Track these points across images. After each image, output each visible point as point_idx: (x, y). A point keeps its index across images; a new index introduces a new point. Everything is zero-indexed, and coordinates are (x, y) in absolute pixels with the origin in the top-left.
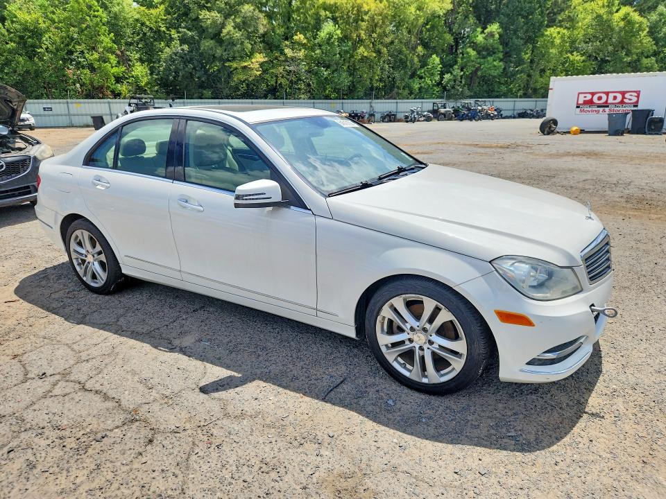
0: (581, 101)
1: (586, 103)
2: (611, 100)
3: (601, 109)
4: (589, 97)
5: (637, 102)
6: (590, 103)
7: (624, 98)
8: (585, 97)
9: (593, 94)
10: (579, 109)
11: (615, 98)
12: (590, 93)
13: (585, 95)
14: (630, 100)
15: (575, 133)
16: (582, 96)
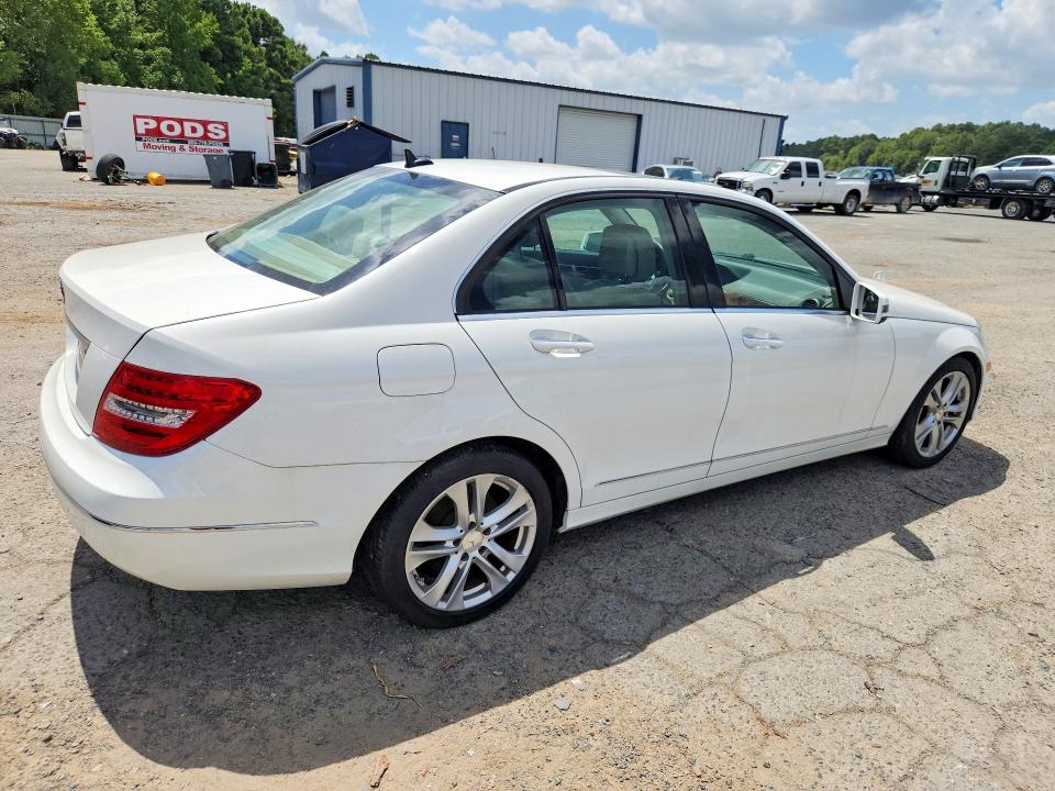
0: (141, 130)
1: (149, 132)
2: (188, 133)
3: (177, 146)
4: (153, 124)
5: (227, 138)
6: (156, 133)
7: (206, 131)
8: (146, 123)
9: (159, 120)
10: (140, 144)
11: (194, 130)
12: (153, 118)
13: (147, 120)
14: (216, 134)
15: (158, 183)
16: (140, 122)
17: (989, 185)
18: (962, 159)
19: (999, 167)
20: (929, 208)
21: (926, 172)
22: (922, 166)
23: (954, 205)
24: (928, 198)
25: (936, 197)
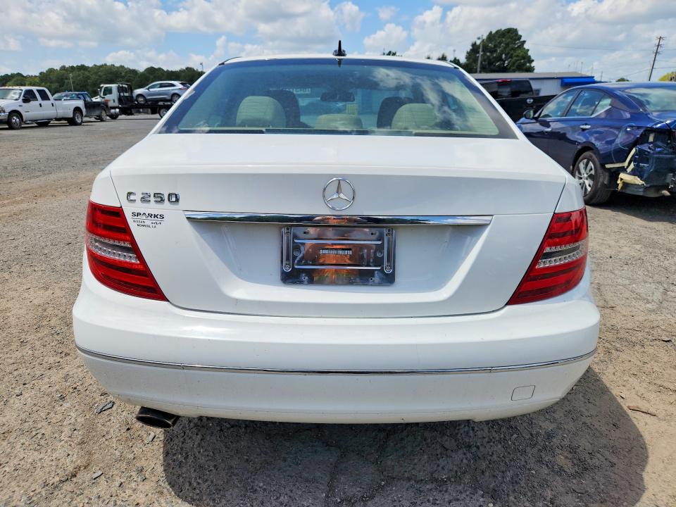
17: (146, 100)
18: (124, 85)
19: (148, 89)
20: (114, 117)
21: (105, 94)
22: (101, 91)
23: (129, 114)
24: (113, 111)
25: (117, 110)
